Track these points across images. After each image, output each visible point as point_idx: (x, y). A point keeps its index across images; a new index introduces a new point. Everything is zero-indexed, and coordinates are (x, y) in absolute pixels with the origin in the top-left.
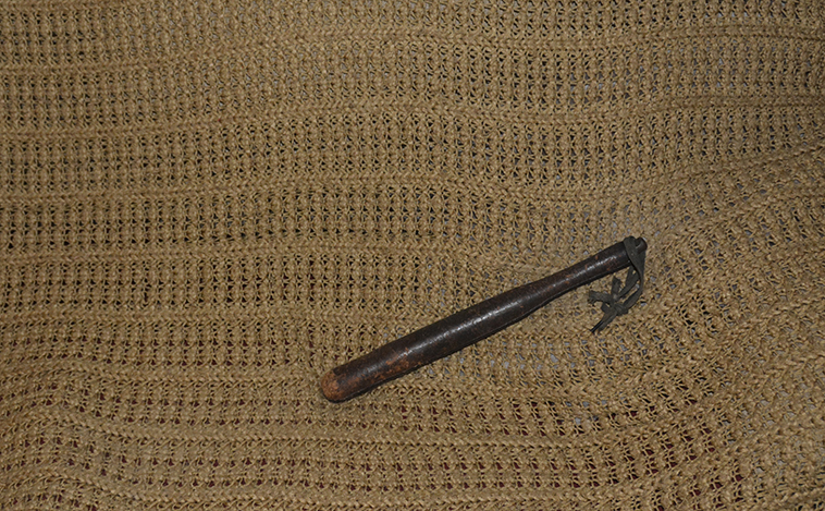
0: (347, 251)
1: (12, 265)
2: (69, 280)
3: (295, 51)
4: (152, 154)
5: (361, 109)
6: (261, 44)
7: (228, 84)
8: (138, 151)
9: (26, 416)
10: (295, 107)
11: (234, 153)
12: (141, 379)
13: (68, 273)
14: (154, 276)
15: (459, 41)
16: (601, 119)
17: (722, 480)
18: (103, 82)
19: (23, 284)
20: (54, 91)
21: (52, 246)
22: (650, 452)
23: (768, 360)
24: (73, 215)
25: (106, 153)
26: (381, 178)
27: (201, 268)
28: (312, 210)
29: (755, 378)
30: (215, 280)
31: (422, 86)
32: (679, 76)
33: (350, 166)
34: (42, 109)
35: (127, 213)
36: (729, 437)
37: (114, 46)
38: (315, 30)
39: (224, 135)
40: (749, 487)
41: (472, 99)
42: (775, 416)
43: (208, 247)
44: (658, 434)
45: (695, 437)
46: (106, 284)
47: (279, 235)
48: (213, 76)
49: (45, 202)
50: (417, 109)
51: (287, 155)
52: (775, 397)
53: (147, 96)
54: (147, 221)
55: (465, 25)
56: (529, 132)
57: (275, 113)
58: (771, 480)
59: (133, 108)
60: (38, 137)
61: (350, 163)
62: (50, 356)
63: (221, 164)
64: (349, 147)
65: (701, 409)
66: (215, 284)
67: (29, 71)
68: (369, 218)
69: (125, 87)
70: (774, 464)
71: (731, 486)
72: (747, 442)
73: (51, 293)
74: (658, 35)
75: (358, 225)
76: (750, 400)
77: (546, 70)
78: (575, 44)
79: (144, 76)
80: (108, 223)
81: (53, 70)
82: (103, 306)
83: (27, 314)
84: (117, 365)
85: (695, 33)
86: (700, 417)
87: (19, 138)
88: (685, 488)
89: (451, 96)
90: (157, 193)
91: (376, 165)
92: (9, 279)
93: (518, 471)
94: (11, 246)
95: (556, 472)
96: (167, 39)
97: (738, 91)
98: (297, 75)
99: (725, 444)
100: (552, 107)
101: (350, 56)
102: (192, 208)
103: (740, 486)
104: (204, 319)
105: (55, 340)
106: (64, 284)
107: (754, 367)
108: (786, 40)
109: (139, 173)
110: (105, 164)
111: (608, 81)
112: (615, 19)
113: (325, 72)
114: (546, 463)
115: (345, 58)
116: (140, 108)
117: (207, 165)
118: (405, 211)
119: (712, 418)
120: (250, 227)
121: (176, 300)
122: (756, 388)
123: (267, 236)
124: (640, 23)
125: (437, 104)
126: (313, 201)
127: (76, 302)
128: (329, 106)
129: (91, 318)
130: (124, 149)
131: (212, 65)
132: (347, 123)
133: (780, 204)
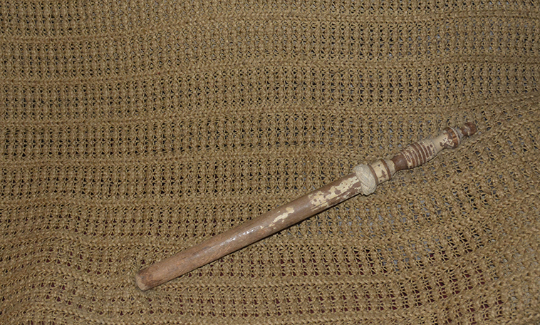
0: (240, 158)
1: (25, 168)
2: (61, 178)
3: (208, 28)
4: (115, 96)
5: (250, 65)
6: (187, 23)
7: (165, 50)
8: (107, 93)
9: (34, 269)
10: (208, 65)
11: (168, 95)
12: (105, 246)
13: (60, 173)
14: (115, 176)
15: (315, 19)
16: (410, 66)
17: (489, 303)
18: (84, 48)
19: (32, 180)
20: (52, 54)
21: (50, 155)
22: (442, 284)
23: (520, 227)
24: (64, 135)
25: (86, 94)
26: (263, 109)
27: (145, 171)
28: (218, 133)
29: (511, 239)
30: (154, 179)
31: (290, 48)
32: (464, 42)
33: (242, 103)
34: (44, 66)
35: (99, 134)
36: (495, 276)
37: (91, 24)
38: (222, 14)
39: (162, 83)
40: (507, 309)
41: (322, 55)
42: (525, 263)
43: (150, 157)
44: (447, 271)
45: (472, 275)
46: (85, 181)
47: (196, 149)
48: (155, 45)
49: (46, 126)
50: (286, 64)
51: (202, 96)
52: (525, 252)
53: (113, 58)
54: (112, 140)
55: (319, 8)
56: (360, 73)
57: (195, 69)
58: (522, 305)
59: (104, 66)
60: (41, 84)
61: (242, 100)
62: (48, 228)
63: (159, 102)
64: (242, 90)
65: (475, 257)
66: (154, 182)
67: (36, 41)
68: (255, 135)
69: (99, 52)
70: (524, 294)
71: (495, 307)
72: (506, 279)
73: (49, 186)
74: (449, 15)
75: (247, 140)
76: (508, 252)
77: (373, 35)
78: (392, 19)
79: (111, 44)
80: (87, 141)
81: (52, 40)
82: (82, 195)
83: (34, 199)
84: (91, 236)
85: (475, 15)
86: (475, 262)
87: (29, 84)
88: (464, 306)
89: (309, 55)
90: (118, 122)
91: (260, 101)
92: (23, 177)
93: (357, 300)
94: (24, 155)
95: (381, 300)
96: (126, 20)
97: (504, 53)
98: (209, 44)
99: (492, 279)
100: (376, 58)
101: (243, 30)
102: (141, 131)
103: (501, 308)
104: (146, 204)
105: (51, 217)
106: (58, 180)
107: (511, 231)
108: (534, 20)
109: (107, 108)
110: (85, 102)
111: (415, 43)
112: (420, 4)
113: (227, 41)
114: (375, 294)
115: (240, 32)
116: (108, 65)
117: (150, 103)
118: (278, 129)
119: (483, 263)
120: (177, 145)
121: (129, 192)
122: (512, 245)
123: (188, 150)
124: (437, 7)
125: (299, 60)
126: (218, 127)
127: (65, 192)
128: (230, 64)
129: (74, 203)
130: (98, 92)
131: (155, 37)
132: (241, 75)
133: (530, 124)
